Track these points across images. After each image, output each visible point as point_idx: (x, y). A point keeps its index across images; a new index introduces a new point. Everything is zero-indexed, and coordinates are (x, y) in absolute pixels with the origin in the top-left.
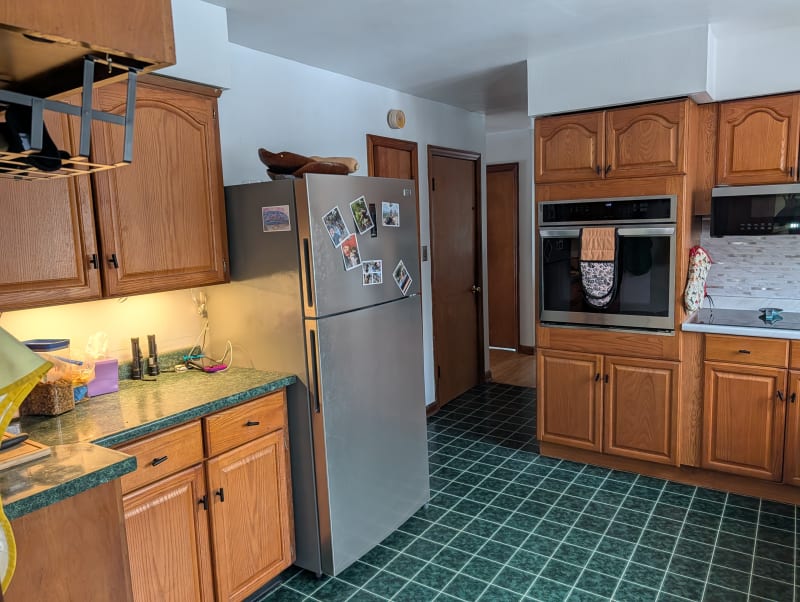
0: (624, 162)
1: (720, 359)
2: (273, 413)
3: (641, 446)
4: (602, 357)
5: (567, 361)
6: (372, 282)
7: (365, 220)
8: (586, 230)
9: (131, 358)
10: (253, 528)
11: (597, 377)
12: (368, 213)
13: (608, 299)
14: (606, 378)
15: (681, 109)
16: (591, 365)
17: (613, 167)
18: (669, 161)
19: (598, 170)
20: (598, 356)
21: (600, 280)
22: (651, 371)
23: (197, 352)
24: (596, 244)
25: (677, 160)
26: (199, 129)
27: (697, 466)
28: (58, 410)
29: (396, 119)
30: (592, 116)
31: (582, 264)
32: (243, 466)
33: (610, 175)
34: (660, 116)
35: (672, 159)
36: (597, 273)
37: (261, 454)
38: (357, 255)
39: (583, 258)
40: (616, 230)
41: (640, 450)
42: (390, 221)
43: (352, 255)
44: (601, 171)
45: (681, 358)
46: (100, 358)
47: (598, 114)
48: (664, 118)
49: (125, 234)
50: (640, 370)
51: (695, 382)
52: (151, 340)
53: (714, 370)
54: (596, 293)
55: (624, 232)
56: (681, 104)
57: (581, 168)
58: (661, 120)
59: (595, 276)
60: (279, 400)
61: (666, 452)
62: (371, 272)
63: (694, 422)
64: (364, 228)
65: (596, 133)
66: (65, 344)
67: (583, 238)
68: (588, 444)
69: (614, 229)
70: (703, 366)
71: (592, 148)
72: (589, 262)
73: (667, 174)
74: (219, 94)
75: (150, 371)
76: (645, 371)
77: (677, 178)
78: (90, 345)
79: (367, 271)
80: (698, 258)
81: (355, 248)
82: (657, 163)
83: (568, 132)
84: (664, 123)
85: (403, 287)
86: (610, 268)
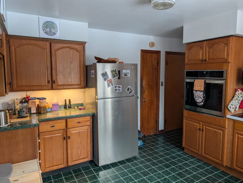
0: (210, 58)
1: (239, 130)
2: (87, 121)
3: (213, 156)
4: (202, 123)
5: (192, 122)
6: (117, 91)
7: (116, 75)
8: (196, 80)
9: (64, 104)
10: (79, 148)
11: (200, 129)
12: (117, 73)
13: (202, 103)
14: (202, 130)
15: (229, 40)
16: (198, 125)
17: (207, 60)
18: (225, 58)
19: (202, 61)
20: (200, 122)
21: (199, 97)
22: (216, 130)
23: (82, 105)
24: (198, 85)
25: (227, 57)
26: (79, 52)
27: (231, 167)
28: (42, 112)
29: (152, 44)
30: (202, 42)
31: (194, 91)
32: (77, 132)
33: (206, 62)
34: (222, 42)
35: (226, 57)
36: (198, 94)
37: (83, 130)
38: (112, 84)
39: (194, 89)
40: (205, 81)
41: (212, 157)
42: (125, 75)
43: (110, 83)
44: (203, 61)
45: (227, 127)
46: (56, 103)
47: (203, 42)
48: (223, 43)
49: (58, 76)
50: (213, 129)
51: (231, 137)
52: (70, 100)
53: (237, 134)
54: (198, 101)
55: (207, 81)
56: (229, 38)
57: (198, 60)
58: (223, 44)
59: (197, 96)
60: (89, 118)
61: (220, 160)
62: (117, 88)
63: (230, 151)
64: (115, 77)
65: (202, 48)
66: (45, 99)
67: (195, 83)
68: (196, 151)
69: (204, 80)
70: (234, 131)
71: (201, 54)
72: (196, 91)
73: (224, 63)
74: (85, 44)
75: (69, 107)
76: (215, 130)
77: (227, 64)
78: (54, 100)
79: (116, 88)
80: (237, 93)
81: (112, 82)
82: (221, 58)
83: (194, 48)
84: (224, 45)
85: (130, 93)
86: (202, 93)
